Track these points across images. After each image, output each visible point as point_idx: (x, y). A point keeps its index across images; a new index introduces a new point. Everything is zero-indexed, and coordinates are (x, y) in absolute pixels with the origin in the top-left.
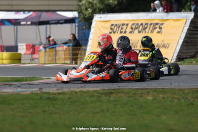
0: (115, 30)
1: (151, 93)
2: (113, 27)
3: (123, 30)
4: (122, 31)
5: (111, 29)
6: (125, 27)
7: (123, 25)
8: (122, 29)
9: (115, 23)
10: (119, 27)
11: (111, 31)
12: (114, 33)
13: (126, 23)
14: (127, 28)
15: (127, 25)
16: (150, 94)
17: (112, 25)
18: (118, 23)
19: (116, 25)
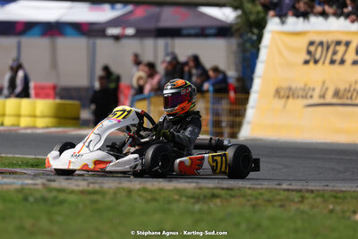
0: (317, 56)
1: (310, 200)
2: (312, 49)
3: (338, 57)
4: (335, 58)
5: (309, 53)
6: (341, 49)
7: (338, 43)
8: (335, 53)
9: (317, 39)
10: (328, 48)
11: (307, 57)
12: (316, 62)
13: (344, 38)
14: (346, 51)
15: (348, 44)
16: (306, 201)
17: (312, 43)
18: (324, 39)
19: (321, 44)
